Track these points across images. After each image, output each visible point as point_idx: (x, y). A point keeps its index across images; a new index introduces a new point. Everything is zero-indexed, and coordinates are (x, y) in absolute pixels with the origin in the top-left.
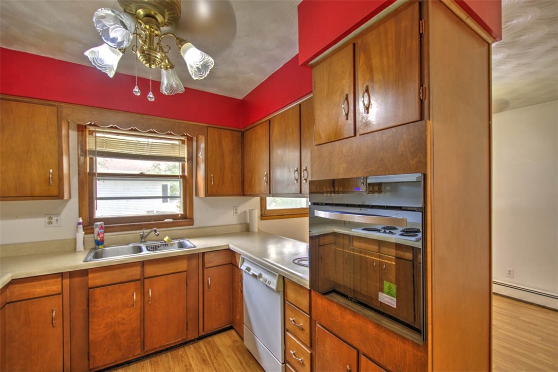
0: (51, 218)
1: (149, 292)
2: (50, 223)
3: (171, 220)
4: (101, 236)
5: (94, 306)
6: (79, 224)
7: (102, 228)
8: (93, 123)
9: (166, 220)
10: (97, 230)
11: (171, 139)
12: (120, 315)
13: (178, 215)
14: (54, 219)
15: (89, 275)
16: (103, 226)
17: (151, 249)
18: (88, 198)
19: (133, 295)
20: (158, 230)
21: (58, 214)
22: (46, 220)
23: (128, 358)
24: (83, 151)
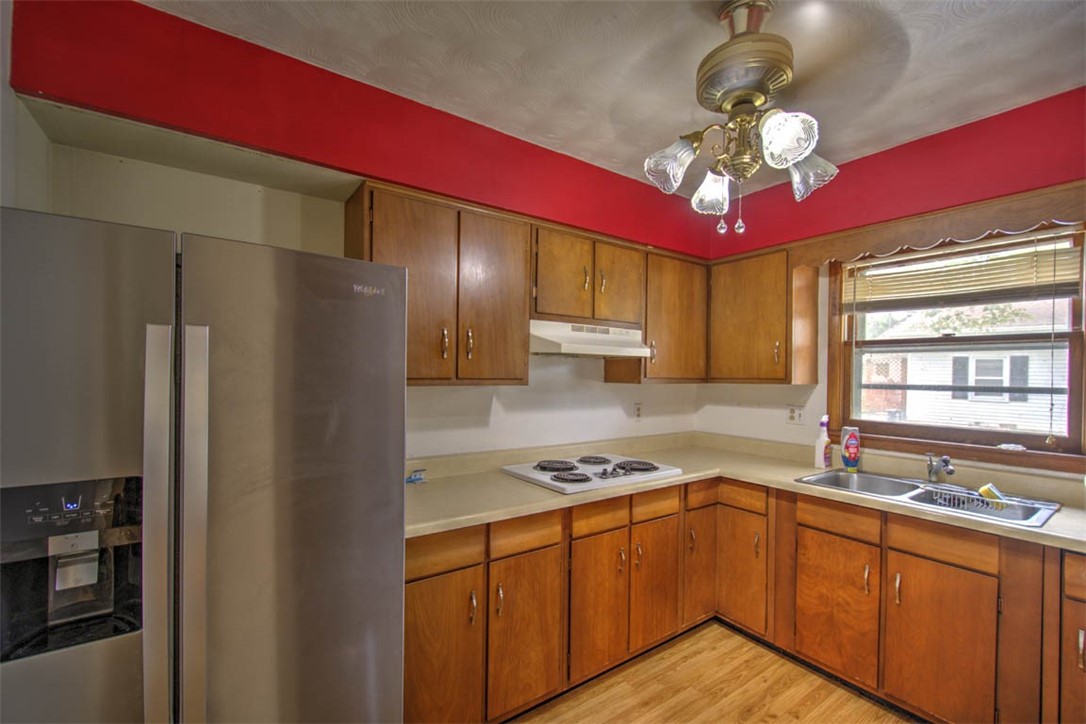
0: (793, 411)
1: (895, 580)
2: (792, 418)
3: (1020, 448)
4: (852, 450)
5: (804, 555)
6: (822, 424)
7: (852, 436)
8: (868, 254)
9: (1004, 446)
10: (845, 440)
11: (1032, 242)
12: (841, 593)
13: (1045, 437)
14: (797, 412)
15: (799, 503)
16: (858, 434)
17: (941, 501)
18: (842, 384)
19: (864, 570)
20: (953, 461)
21: (801, 407)
22: (786, 413)
23: (852, 678)
24: (837, 307)
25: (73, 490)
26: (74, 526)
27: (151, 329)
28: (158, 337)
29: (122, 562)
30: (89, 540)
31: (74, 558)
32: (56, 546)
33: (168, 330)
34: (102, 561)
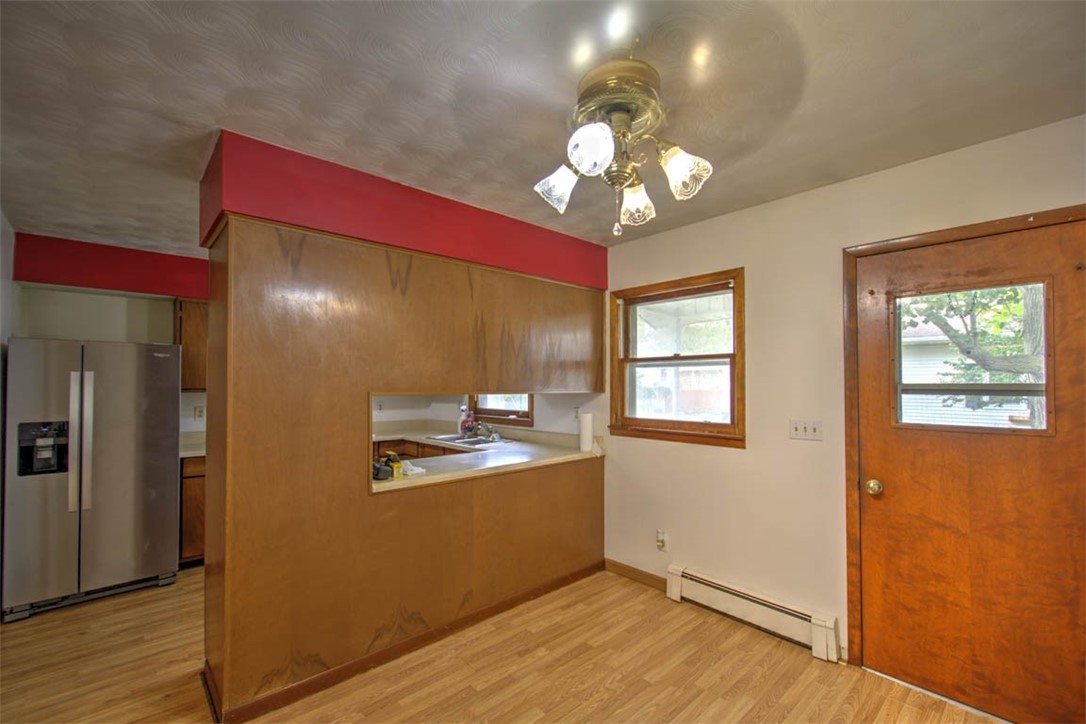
9: (510, 417)
25: (45, 425)
26: (44, 436)
27: (73, 373)
28: (75, 376)
29: (62, 451)
30: (50, 441)
31: (45, 447)
32: (40, 442)
33: (78, 374)
34: (53, 450)
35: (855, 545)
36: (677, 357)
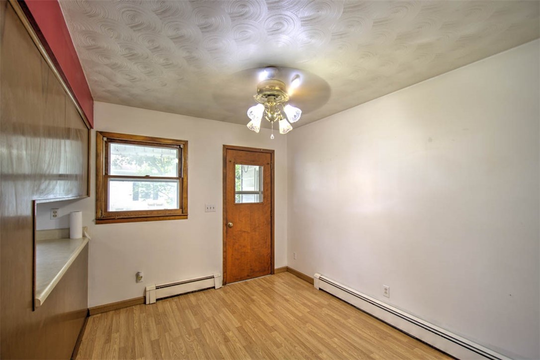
35: (225, 244)
36: (147, 177)
